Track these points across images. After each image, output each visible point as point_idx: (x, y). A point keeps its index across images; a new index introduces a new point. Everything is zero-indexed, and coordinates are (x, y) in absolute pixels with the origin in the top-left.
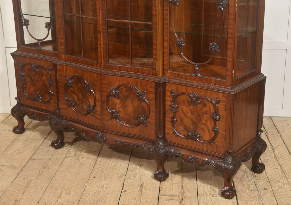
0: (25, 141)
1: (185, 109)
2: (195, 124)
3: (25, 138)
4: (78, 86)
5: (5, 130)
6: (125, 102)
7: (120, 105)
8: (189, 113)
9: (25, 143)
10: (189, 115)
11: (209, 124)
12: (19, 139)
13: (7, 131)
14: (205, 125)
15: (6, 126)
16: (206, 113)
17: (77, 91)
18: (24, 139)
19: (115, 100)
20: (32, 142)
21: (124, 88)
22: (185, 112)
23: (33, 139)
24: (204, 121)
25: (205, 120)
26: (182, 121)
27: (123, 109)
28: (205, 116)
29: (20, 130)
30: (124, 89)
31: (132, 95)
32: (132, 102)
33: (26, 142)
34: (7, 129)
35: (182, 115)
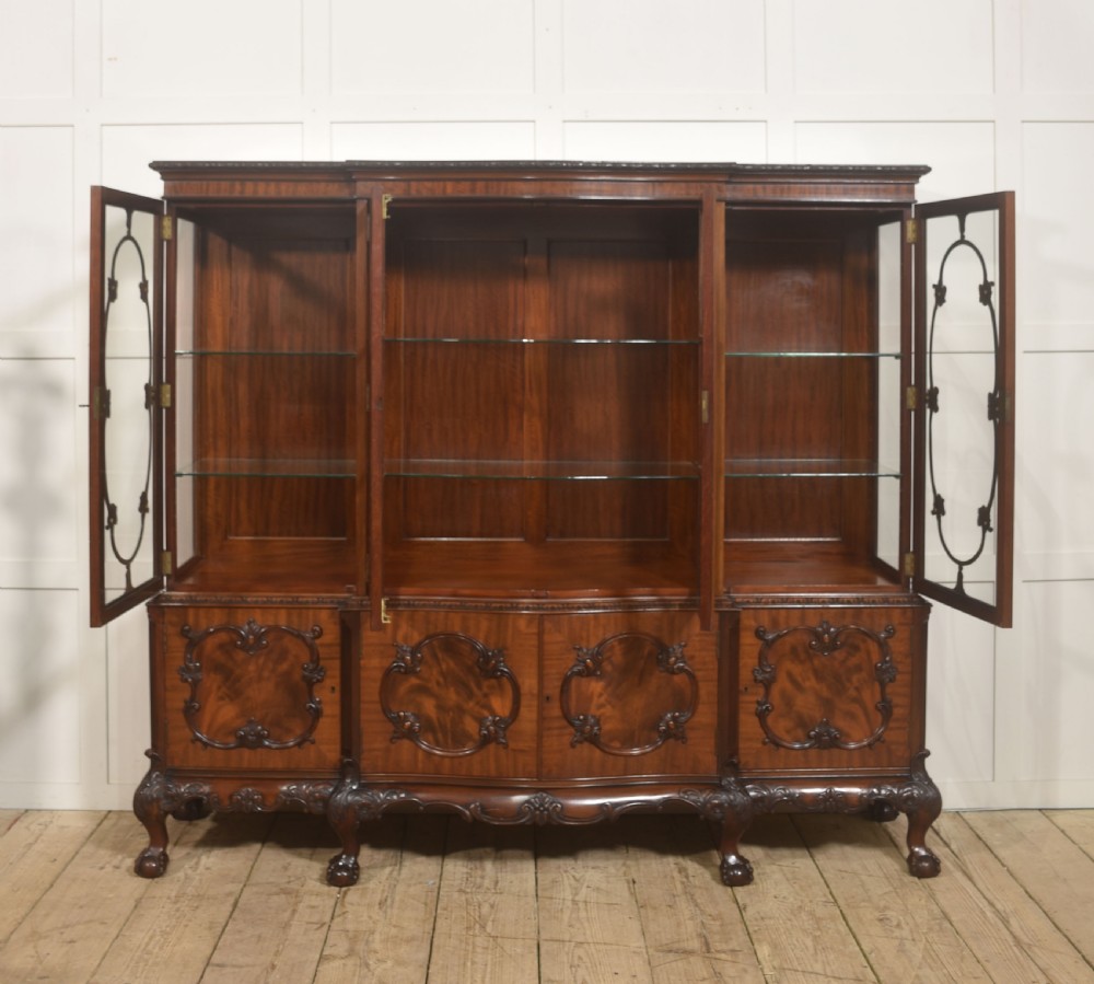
0: (175, 903)
1: (796, 669)
2: (828, 705)
3: (173, 894)
4: (444, 666)
5: (100, 865)
6: (619, 684)
7: (604, 698)
8: (808, 680)
9: (178, 910)
10: (811, 683)
11: (866, 695)
12: (154, 897)
13: (109, 868)
14: (857, 700)
15: (102, 852)
16: (859, 669)
17: (438, 683)
18: (169, 898)
19: (589, 685)
20: (197, 907)
22: (799, 679)
23: (200, 897)
24: (852, 692)
25: (857, 689)
26: (788, 702)
27: (613, 707)
28: (855, 678)
29: (151, 867)
30: (616, 648)
31: (642, 663)
33: (178, 905)
34: (108, 863)
35: (788, 686)
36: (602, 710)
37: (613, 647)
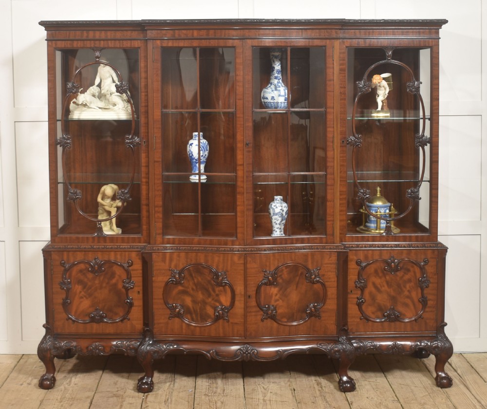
0: (61, 402)
1: (378, 281)
2: (394, 299)
3: (59, 398)
5: (21, 383)
6: (286, 289)
7: (278, 296)
8: (384, 286)
9: (62, 406)
10: (385, 288)
11: (414, 294)
12: (50, 399)
13: (25, 385)
14: (408, 297)
15: (21, 376)
16: (410, 281)
18: (57, 400)
19: (270, 289)
20: (72, 404)
21: (286, 268)
22: (379, 286)
23: (73, 399)
24: (406, 293)
25: (408, 291)
26: (373, 298)
27: (283, 301)
28: (408, 286)
29: (47, 384)
30: (285, 270)
31: (298, 278)
32: (297, 287)
33: (62, 403)
34: (25, 382)
35: (373, 290)
36: (277, 303)
37: (282, 270)
